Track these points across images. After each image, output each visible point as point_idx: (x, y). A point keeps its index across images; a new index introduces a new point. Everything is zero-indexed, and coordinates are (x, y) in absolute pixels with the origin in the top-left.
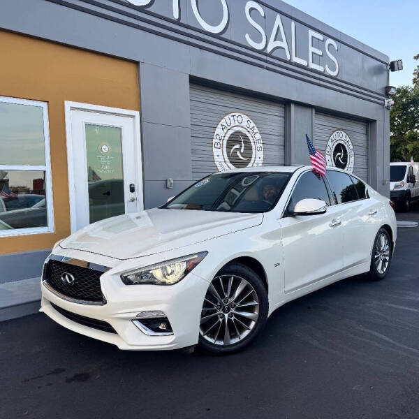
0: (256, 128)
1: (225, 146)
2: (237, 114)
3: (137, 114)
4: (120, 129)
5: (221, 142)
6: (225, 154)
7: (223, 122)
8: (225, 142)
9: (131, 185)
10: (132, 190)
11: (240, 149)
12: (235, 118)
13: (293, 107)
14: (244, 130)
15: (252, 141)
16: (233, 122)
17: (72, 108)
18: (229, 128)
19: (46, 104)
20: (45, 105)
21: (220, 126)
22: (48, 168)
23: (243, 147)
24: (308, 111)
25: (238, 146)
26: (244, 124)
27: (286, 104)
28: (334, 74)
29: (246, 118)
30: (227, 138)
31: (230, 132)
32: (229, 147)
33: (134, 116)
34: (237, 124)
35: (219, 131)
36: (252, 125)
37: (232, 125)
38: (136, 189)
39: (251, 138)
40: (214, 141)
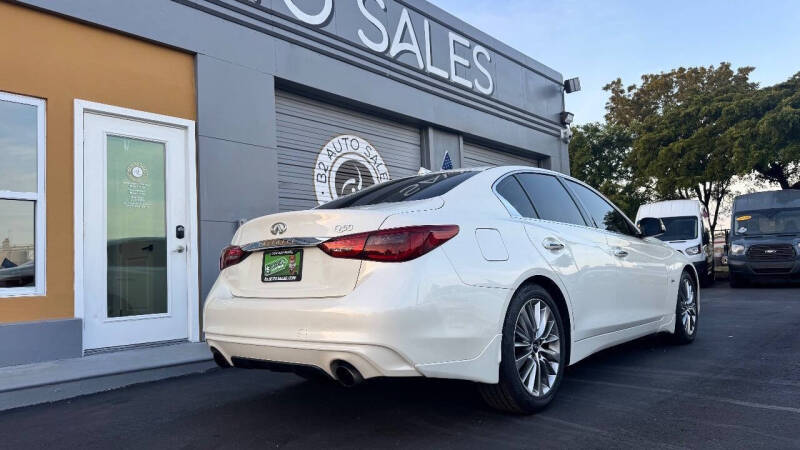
0: (379, 157)
1: (333, 180)
2: (351, 137)
3: (191, 124)
4: (164, 144)
5: (327, 174)
6: (334, 191)
7: (329, 146)
8: (333, 175)
9: (178, 227)
10: (180, 234)
11: (356, 185)
12: (348, 142)
13: (431, 132)
14: (362, 159)
15: (374, 175)
16: (344, 147)
17: (86, 111)
18: (338, 154)
19: (43, 101)
20: (41, 104)
21: (324, 151)
22: (41, 196)
23: (360, 184)
24: (453, 140)
25: (353, 181)
26: (361, 151)
27: (421, 127)
28: (487, 91)
29: (364, 144)
30: (336, 169)
31: (341, 161)
32: (339, 181)
33: (186, 128)
34: (350, 149)
35: (323, 158)
36: (374, 153)
37: (343, 152)
38: (186, 233)
39: (372, 171)
40: (317, 171)
